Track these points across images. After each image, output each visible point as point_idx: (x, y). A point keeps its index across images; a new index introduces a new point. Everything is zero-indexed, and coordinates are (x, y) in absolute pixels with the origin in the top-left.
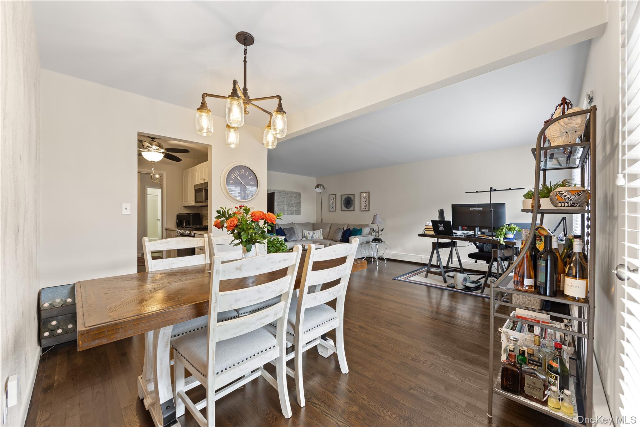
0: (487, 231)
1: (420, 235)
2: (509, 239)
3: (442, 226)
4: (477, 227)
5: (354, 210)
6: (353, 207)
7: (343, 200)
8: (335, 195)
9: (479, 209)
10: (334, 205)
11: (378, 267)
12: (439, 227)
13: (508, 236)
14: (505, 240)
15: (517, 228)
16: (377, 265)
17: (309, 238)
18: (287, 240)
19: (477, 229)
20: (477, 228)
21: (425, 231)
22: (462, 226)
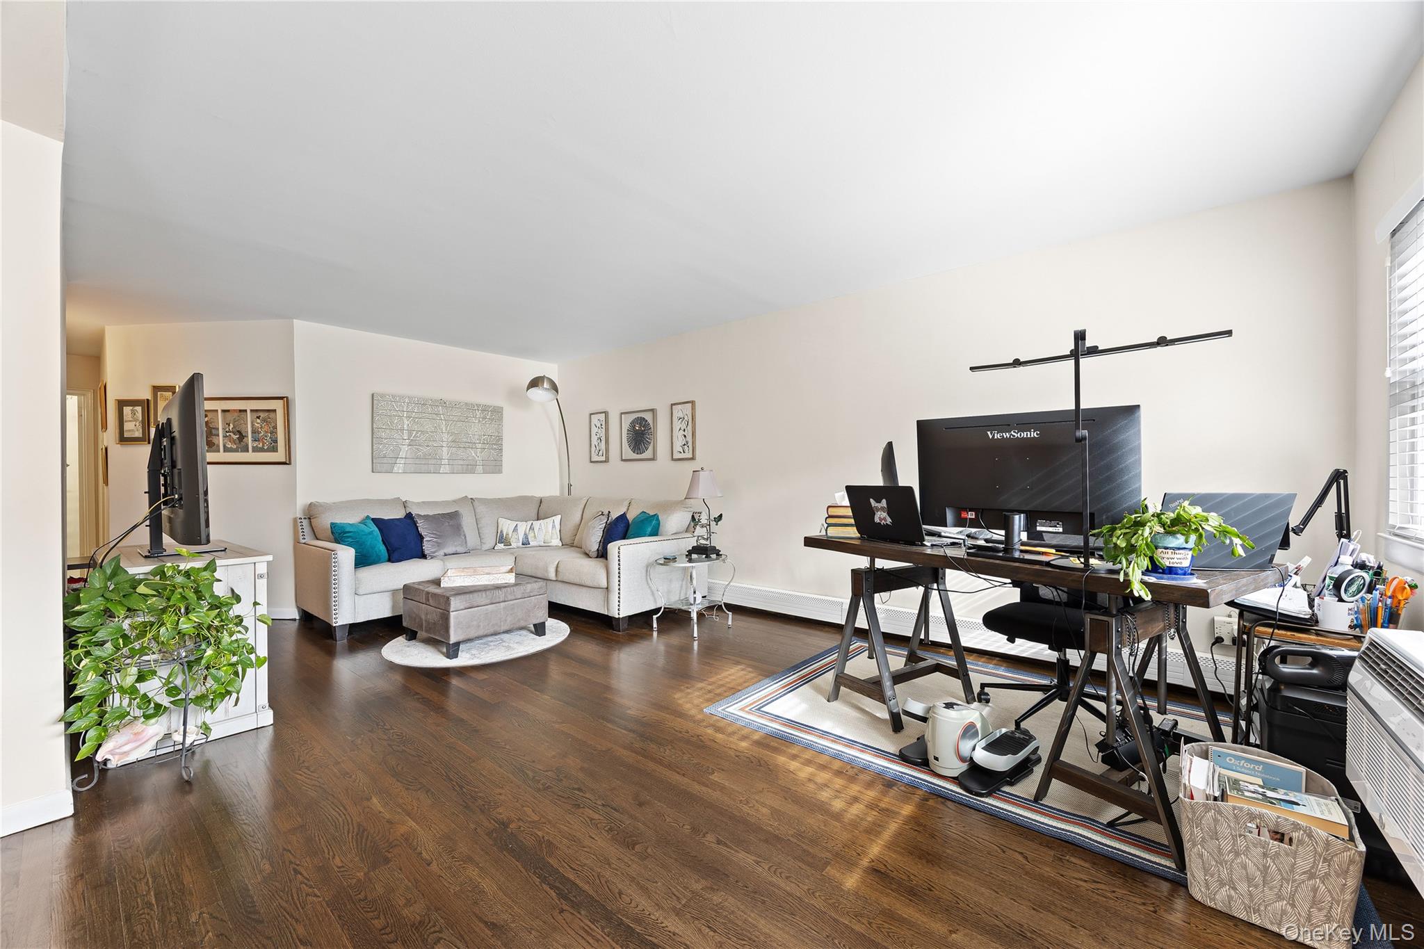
0: (1061, 530)
1: (810, 542)
2: (1171, 571)
3: (882, 509)
4: (1020, 512)
5: (653, 459)
6: (651, 448)
7: (626, 426)
8: (606, 413)
9: (1024, 435)
10: (603, 442)
11: (696, 644)
12: (872, 512)
13: (1166, 559)
14: (1152, 579)
15: (1214, 521)
16: (695, 635)
17: (514, 545)
18: (426, 552)
19: (1018, 521)
20: (1017, 517)
21: (829, 525)
22: (959, 510)
